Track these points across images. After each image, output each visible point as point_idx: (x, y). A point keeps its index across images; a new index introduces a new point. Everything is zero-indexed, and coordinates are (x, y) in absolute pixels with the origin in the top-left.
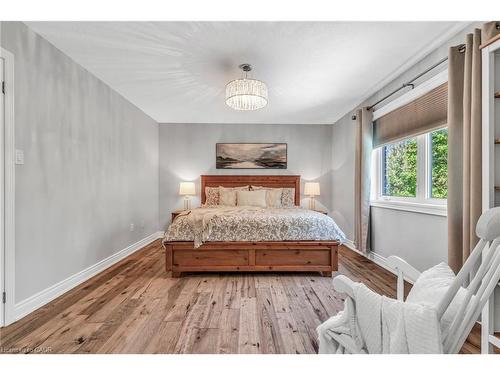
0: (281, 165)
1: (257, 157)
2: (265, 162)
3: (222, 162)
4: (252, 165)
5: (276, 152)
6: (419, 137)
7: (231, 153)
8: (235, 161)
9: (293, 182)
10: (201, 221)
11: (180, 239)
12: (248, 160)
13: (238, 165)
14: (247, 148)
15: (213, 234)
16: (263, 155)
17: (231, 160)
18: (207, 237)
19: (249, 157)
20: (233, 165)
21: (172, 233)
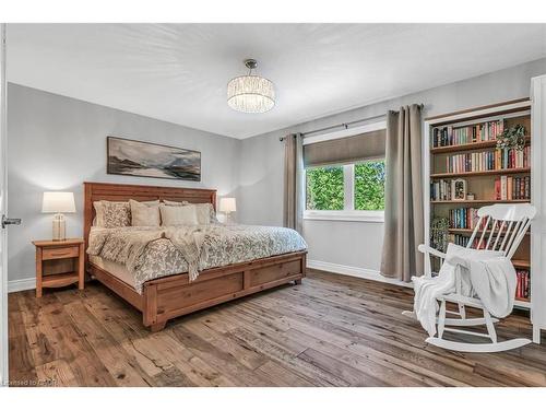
0: (194, 176)
1: (167, 164)
2: (177, 171)
3: (116, 166)
4: (161, 173)
5: (189, 160)
6: (345, 166)
7: (132, 154)
8: (138, 166)
9: (208, 197)
10: (193, 244)
11: (169, 273)
12: (156, 167)
13: (142, 172)
14: (156, 150)
15: (210, 260)
16: (174, 163)
17: (133, 163)
18: (204, 264)
19: (157, 162)
20: (135, 172)
21: (156, 266)
